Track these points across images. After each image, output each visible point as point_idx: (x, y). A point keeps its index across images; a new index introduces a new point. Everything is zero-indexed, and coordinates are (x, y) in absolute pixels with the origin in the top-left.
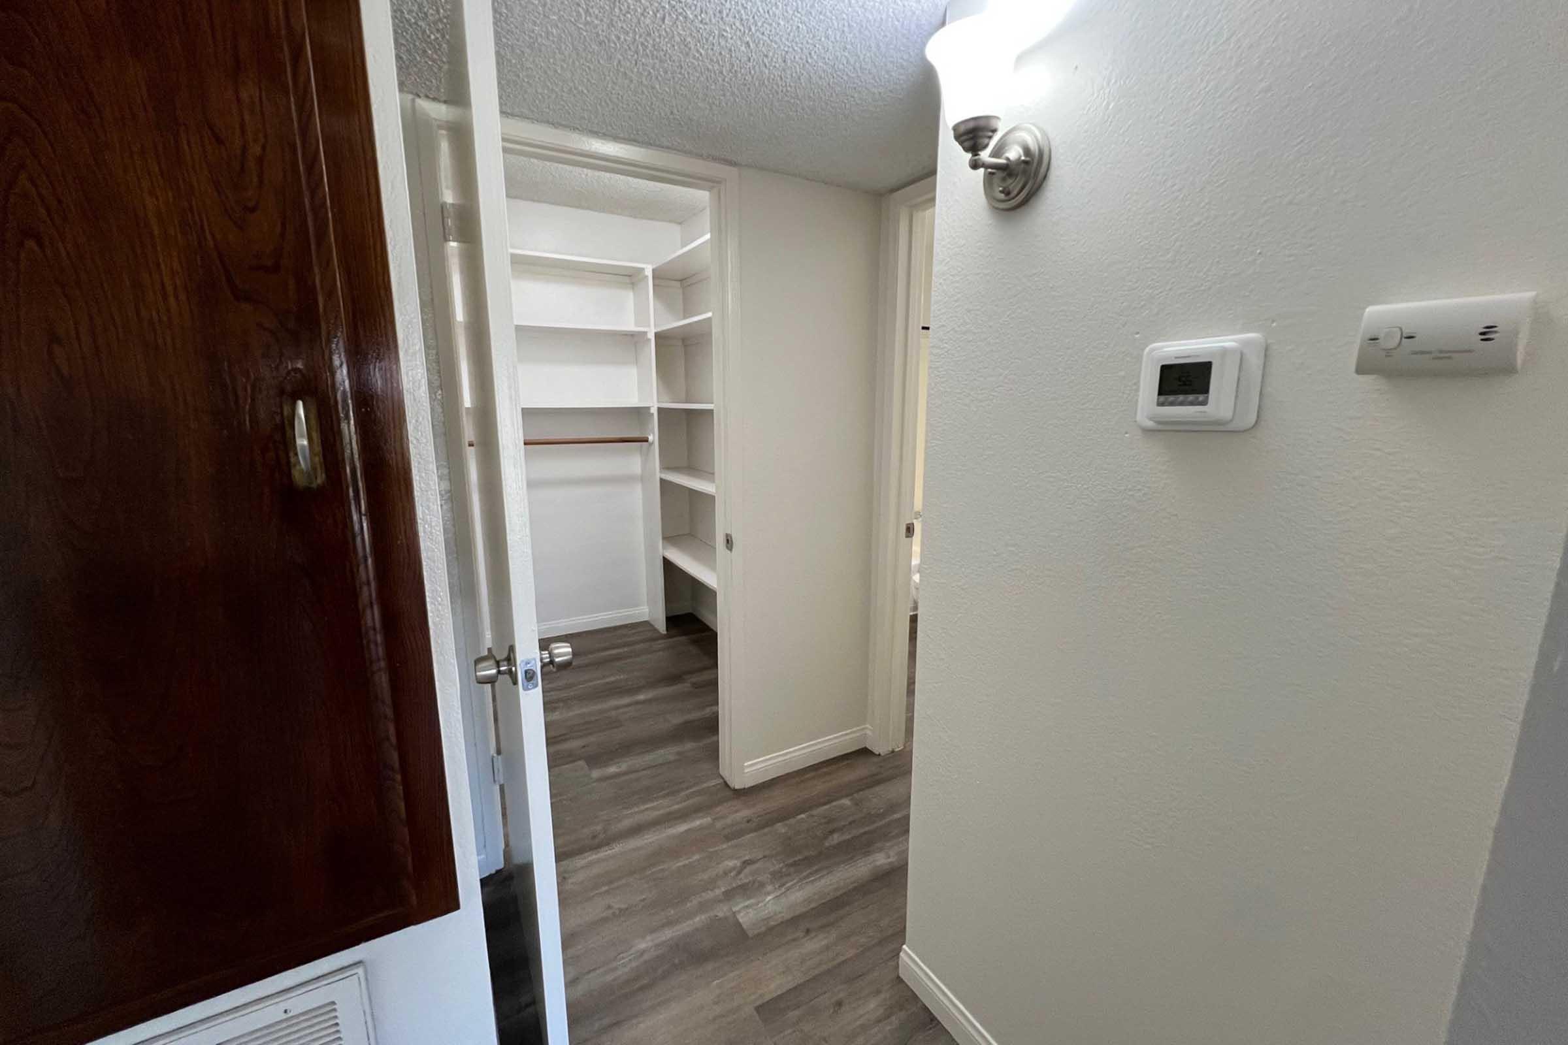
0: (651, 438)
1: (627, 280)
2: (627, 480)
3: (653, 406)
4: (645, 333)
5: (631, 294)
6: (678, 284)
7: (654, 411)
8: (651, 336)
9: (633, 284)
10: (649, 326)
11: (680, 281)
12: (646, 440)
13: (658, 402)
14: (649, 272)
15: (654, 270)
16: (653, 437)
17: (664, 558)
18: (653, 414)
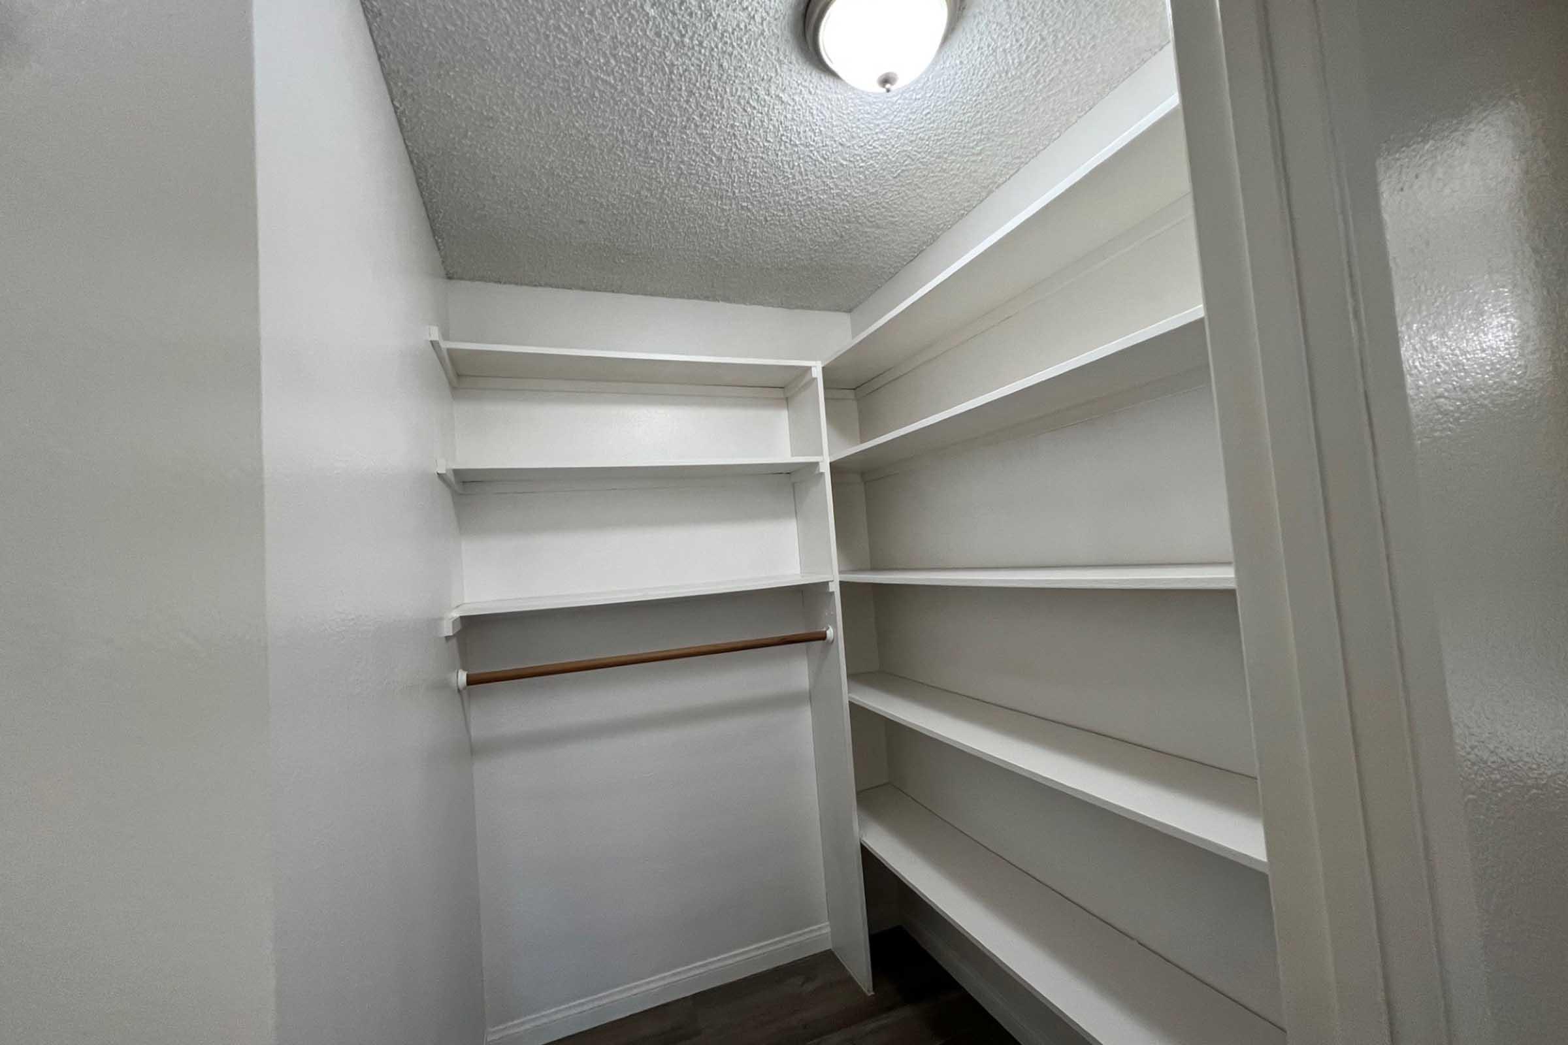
0: (830, 633)
1: (779, 393)
2: (787, 701)
3: (832, 581)
4: (816, 464)
5: (784, 415)
6: (850, 394)
7: (835, 588)
8: (825, 469)
9: (787, 399)
10: (821, 454)
11: (854, 389)
12: (823, 637)
13: (840, 572)
14: (817, 373)
15: (825, 370)
16: (835, 631)
17: (861, 844)
18: (833, 593)
